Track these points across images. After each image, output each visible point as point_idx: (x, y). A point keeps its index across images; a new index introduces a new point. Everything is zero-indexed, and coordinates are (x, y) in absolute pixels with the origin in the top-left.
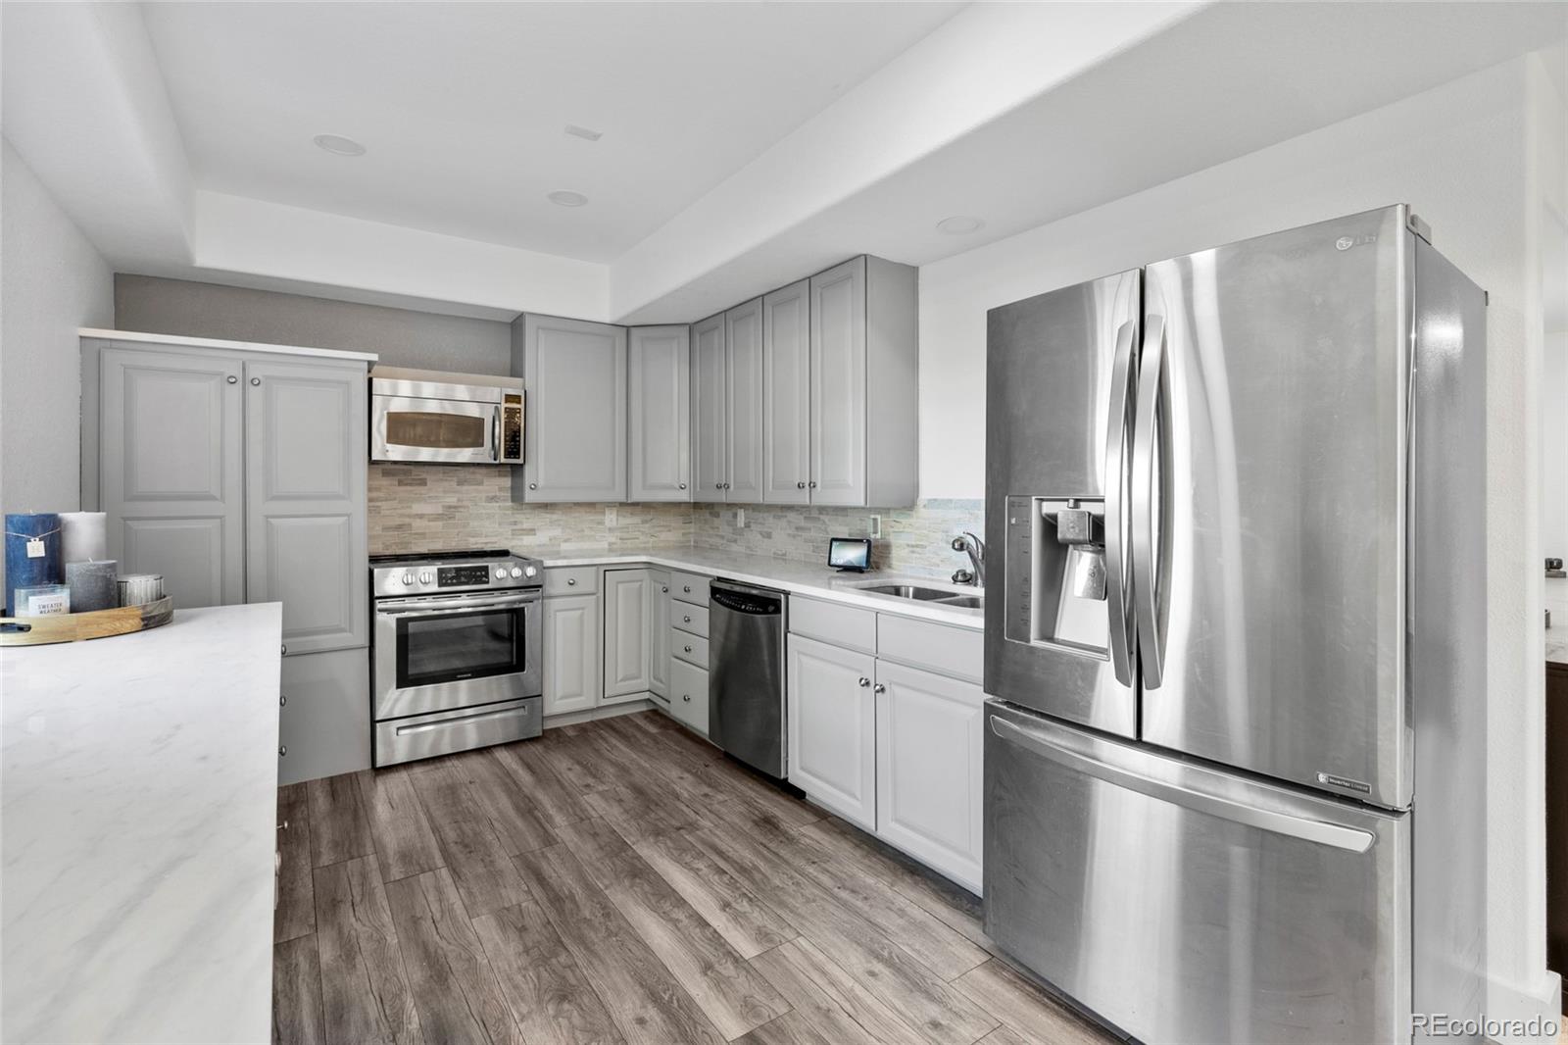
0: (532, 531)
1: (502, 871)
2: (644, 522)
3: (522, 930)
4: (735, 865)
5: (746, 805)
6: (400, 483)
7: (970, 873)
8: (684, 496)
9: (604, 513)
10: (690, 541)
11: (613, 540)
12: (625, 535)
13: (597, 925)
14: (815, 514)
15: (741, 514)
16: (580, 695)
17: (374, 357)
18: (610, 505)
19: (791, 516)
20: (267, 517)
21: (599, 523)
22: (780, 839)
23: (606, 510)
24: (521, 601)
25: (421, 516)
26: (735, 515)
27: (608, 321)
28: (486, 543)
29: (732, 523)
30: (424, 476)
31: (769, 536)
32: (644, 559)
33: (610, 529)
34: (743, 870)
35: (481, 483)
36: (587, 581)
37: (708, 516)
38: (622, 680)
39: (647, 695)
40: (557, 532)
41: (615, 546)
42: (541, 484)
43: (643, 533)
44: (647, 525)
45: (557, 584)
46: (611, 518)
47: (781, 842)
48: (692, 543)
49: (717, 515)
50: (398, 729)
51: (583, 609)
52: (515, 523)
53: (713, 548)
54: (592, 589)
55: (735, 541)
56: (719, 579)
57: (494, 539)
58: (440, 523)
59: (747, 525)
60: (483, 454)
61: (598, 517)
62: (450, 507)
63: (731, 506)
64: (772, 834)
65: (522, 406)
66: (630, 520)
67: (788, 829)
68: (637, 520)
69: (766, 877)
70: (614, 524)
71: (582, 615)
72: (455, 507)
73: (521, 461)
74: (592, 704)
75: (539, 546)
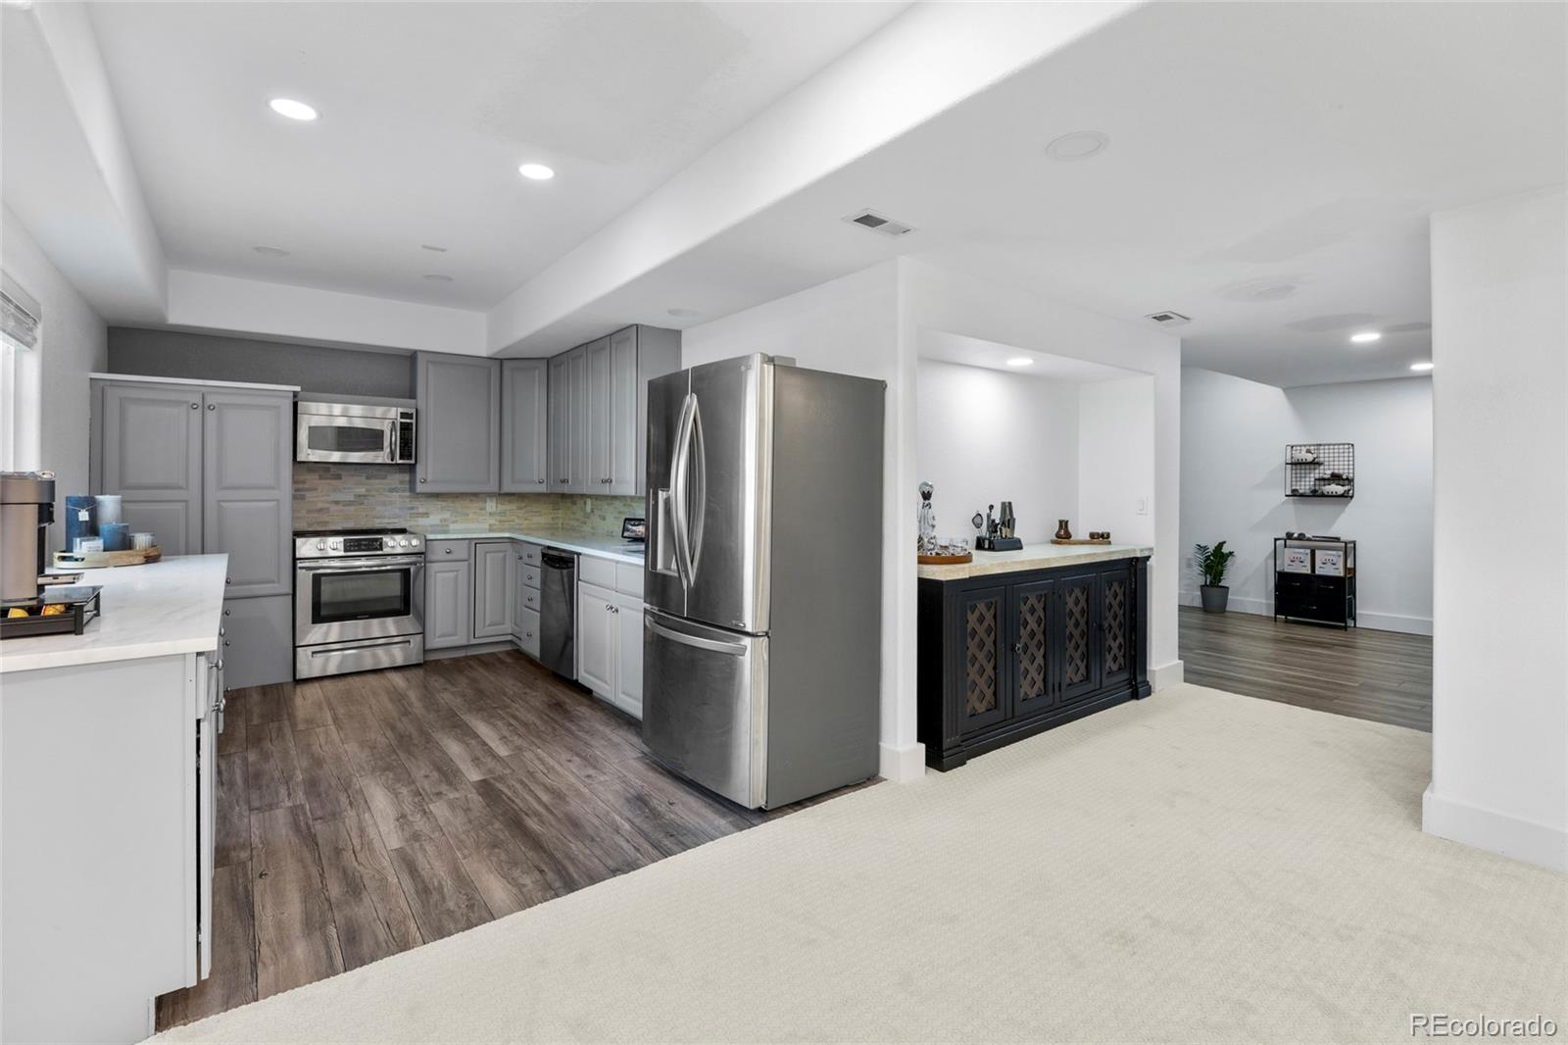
0: (426, 515)
1: (369, 726)
2: (520, 508)
3: (373, 747)
4: (522, 723)
6: (321, 478)
7: (635, 707)
8: (542, 489)
9: (486, 502)
10: (557, 524)
11: (492, 522)
12: (503, 518)
13: (420, 745)
14: (629, 500)
15: (589, 502)
16: (455, 635)
17: (298, 389)
18: (490, 495)
19: (617, 503)
20: (219, 501)
21: (481, 509)
22: (562, 713)
23: (488, 499)
24: (407, 564)
25: (337, 503)
26: (585, 503)
27: (485, 355)
28: (388, 523)
29: (583, 510)
30: (341, 472)
31: (604, 518)
32: (507, 535)
33: (490, 514)
35: (385, 478)
36: (461, 551)
37: (570, 505)
38: (490, 625)
39: (512, 638)
40: (447, 515)
41: (495, 527)
42: (429, 478)
43: (518, 517)
44: (523, 511)
45: (438, 552)
46: (491, 505)
48: (560, 525)
49: (575, 503)
50: (313, 653)
51: (457, 571)
52: (412, 508)
53: (573, 529)
54: (465, 556)
55: (585, 523)
56: (549, 548)
57: (395, 521)
58: (352, 508)
59: (592, 511)
60: (382, 457)
61: (481, 504)
62: (360, 496)
63: (583, 496)
64: (557, 710)
65: (414, 421)
66: (509, 507)
67: (569, 707)
68: (514, 506)
70: (494, 510)
71: (457, 576)
72: (365, 496)
73: (413, 462)
74: (464, 643)
75: (431, 526)
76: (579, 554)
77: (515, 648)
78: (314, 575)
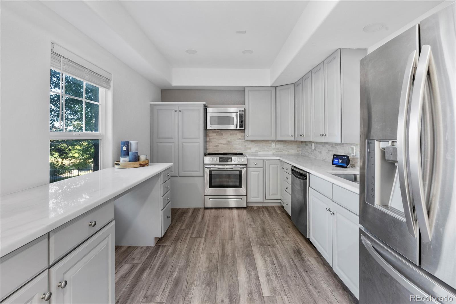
0: (250, 148)
1: (216, 243)
2: (284, 147)
3: (211, 261)
4: (279, 263)
5: (294, 244)
6: (217, 135)
8: (293, 139)
9: (271, 143)
10: (300, 153)
11: (274, 152)
12: (278, 151)
13: (229, 267)
14: (334, 145)
15: (313, 145)
16: (258, 197)
17: (204, 103)
18: (273, 141)
19: (327, 146)
20: (183, 143)
21: (269, 147)
22: (300, 259)
23: (272, 142)
24: (242, 168)
25: (221, 143)
26: (311, 145)
27: (270, 86)
28: (238, 151)
29: (311, 148)
30: (222, 133)
31: (320, 153)
32: (278, 158)
33: (273, 148)
34: (281, 266)
35: (236, 135)
36: (261, 164)
37: (305, 145)
38: (271, 195)
39: (280, 201)
40: (257, 149)
41: (275, 154)
42: (250, 135)
43: (284, 150)
44: (285, 148)
45: (251, 164)
46: (273, 145)
47: (299, 260)
48: (301, 154)
49: (307, 145)
50: (210, 198)
51: (259, 172)
52: (245, 146)
53: (306, 156)
54: (262, 166)
55: (312, 154)
57: (240, 150)
58: (226, 145)
59: (315, 149)
60: (233, 127)
61: (269, 145)
62: (228, 141)
63: (310, 142)
64: (297, 257)
65: (244, 113)
66: (279, 146)
67: (304, 257)
68: (282, 146)
69: (287, 271)
70: (274, 147)
71: (259, 174)
72: (230, 141)
73: (244, 128)
74: (262, 201)
75: (252, 153)
76: (309, 173)
77: (282, 205)
78: (209, 170)
